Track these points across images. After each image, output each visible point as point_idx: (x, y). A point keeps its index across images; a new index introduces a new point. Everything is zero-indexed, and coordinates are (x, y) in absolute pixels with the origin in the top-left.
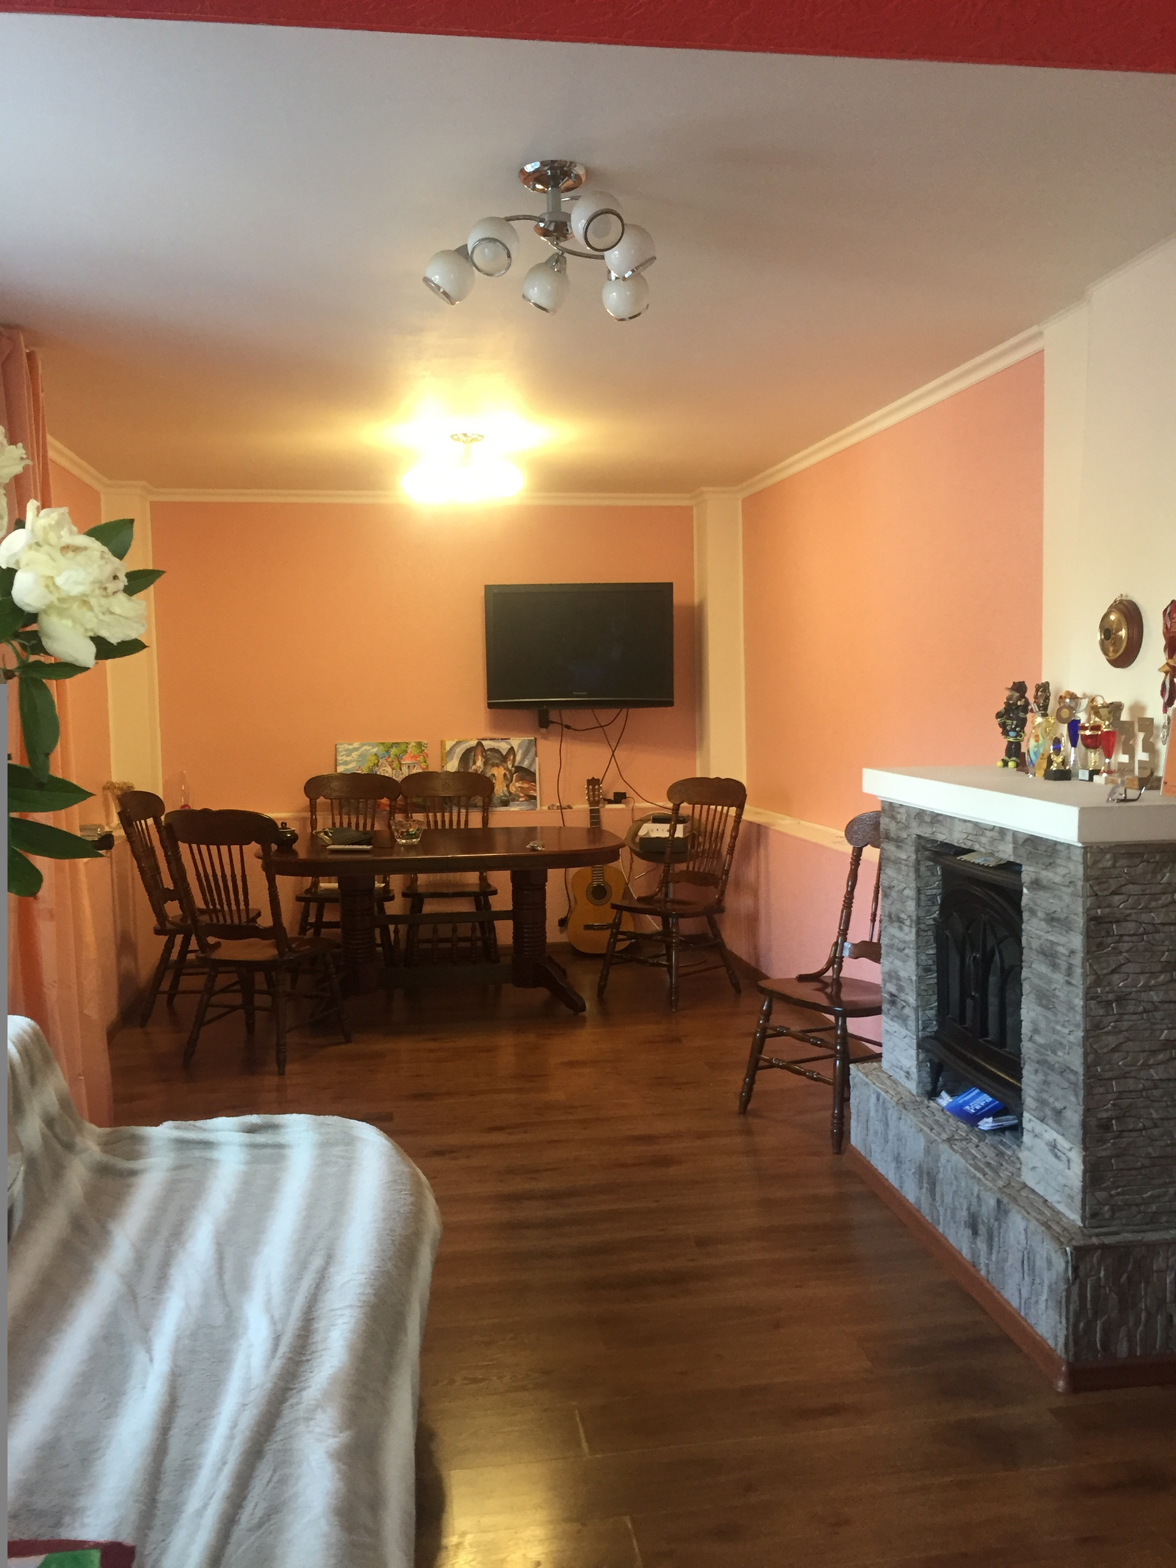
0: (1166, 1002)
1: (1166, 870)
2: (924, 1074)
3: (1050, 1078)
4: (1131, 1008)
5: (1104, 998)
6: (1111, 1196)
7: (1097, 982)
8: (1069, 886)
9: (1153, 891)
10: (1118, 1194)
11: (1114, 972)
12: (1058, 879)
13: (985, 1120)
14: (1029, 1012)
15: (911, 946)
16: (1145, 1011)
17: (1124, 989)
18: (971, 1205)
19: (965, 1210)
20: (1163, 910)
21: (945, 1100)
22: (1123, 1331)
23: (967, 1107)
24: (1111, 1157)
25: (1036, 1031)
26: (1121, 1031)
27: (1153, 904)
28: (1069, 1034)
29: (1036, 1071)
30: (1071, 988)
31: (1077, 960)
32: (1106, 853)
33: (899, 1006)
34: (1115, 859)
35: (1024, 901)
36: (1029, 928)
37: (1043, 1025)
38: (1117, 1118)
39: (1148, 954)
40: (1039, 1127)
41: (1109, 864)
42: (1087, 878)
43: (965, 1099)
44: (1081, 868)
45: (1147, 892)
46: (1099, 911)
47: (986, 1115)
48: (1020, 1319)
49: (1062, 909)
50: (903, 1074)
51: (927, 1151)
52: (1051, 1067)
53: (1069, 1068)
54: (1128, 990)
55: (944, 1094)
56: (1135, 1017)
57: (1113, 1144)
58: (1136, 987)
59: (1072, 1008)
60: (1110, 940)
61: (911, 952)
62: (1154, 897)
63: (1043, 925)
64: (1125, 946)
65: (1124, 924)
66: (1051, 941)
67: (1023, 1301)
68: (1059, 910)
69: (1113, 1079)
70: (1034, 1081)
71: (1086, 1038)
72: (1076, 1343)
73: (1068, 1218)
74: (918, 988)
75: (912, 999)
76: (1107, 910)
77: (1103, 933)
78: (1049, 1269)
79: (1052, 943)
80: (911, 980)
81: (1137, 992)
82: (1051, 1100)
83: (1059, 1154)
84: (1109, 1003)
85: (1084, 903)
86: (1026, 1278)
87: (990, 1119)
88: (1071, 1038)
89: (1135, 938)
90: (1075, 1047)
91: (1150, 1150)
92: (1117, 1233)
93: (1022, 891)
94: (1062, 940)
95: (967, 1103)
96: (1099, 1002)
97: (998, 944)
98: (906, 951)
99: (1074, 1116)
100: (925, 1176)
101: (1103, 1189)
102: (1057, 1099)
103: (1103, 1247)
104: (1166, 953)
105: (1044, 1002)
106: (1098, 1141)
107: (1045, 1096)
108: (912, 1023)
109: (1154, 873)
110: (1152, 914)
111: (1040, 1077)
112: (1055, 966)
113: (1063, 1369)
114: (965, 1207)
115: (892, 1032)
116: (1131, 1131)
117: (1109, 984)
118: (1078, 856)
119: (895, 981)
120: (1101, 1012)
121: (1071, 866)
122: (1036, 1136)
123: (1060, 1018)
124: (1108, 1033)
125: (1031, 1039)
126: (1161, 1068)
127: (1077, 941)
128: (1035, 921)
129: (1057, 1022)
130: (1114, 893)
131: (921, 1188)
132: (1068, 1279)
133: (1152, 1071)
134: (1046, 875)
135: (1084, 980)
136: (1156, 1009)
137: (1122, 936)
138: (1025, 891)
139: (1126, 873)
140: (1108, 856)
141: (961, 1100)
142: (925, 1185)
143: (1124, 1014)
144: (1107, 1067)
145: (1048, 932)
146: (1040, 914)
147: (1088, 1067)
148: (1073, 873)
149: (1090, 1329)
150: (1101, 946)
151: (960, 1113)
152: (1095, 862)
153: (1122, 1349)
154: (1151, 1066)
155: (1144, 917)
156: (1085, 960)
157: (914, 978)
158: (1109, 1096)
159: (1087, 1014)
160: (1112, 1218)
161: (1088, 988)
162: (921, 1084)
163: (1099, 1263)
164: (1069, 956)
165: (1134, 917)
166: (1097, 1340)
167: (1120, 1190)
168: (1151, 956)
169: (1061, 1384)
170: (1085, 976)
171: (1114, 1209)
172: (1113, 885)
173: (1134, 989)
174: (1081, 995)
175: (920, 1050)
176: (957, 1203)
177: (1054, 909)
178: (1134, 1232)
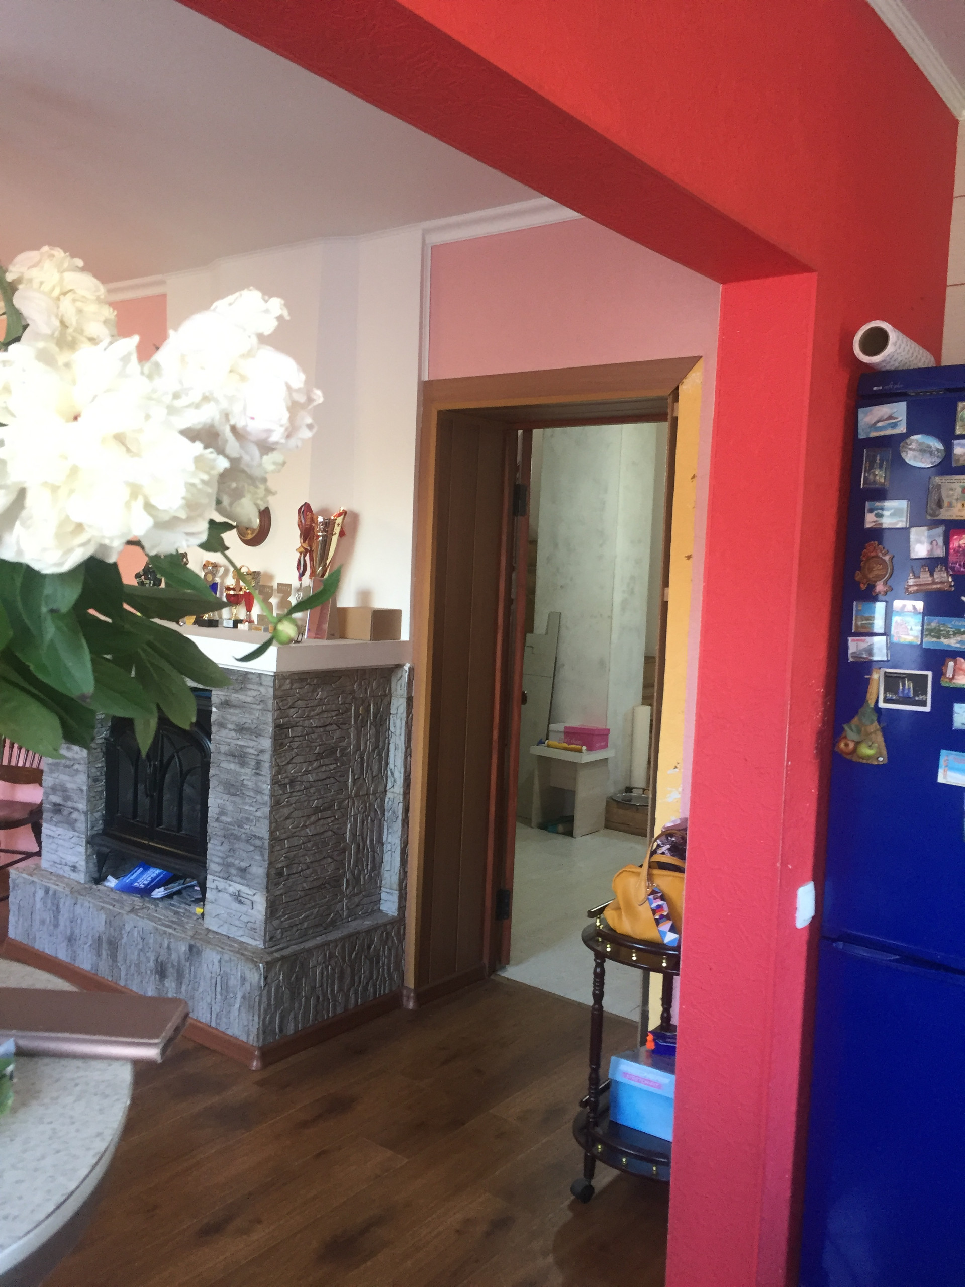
0: (318, 781)
1: (320, 690)
2: (91, 865)
3: (236, 846)
4: (297, 788)
5: (283, 782)
6: (282, 922)
7: (279, 772)
8: (259, 704)
9: (312, 705)
10: (286, 920)
11: (289, 763)
12: (249, 700)
13: (157, 890)
14: (215, 800)
15: (82, 762)
16: (305, 789)
17: (293, 775)
18: (159, 956)
19: (152, 961)
20: (317, 717)
21: (112, 882)
22: (292, 1015)
23: (136, 884)
24: (282, 895)
25: (222, 812)
26: (291, 804)
27: (312, 714)
28: (256, 811)
29: (222, 843)
30: (261, 778)
31: (266, 757)
32: (287, 679)
33: (65, 813)
34: (292, 684)
35: (213, 718)
36: (217, 737)
37: (230, 808)
38: (287, 866)
39: (308, 749)
40: (221, 884)
41: (289, 686)
42: (275, 697)
43: (132, 878)
44: (271, 691)
45: (309, 706)
46: (281, 720)
47: (158, 886)
48: (211, 1030)
49: (252, 721)
50: (67, 868)
51: (109, 923)
52: (237, 838)
53: (255, 836)
54: (296, 775)
55: (110, 878)
56: (299, 794)
57: (284, 885)
58: (300, 772)
59: (259, 792)
60: (287, 740)
61: (82, 768)
62: (313, 708)
63: (233, 734)
64: (295, 745)
65: (295, 729)
66: (240, 745)
67: (214, 1016)
68: (250, 722)
69: (286, 839)
70: (220, 850)
71: (271, 812)
72: (264, 1032)
73: (251, 945)
74: (88, 796)
75: (82, 806)
76: (286, 720)
77: (284, 736)
78: (243, 984)
79: (241, 746)
80: (82, 790)
81: (300, 776)
82: (237, 862)
83: (243, 900)
84: (285, 785)
85: (273, 716)
86: (219, 996)
87: (162, 889)
88: (259, 814)
89: (301, 738)
90: (262, 820)
91: (305, 885)
92: (287, 947)
93: (211, 712)
94: (252, 743)
95: (136, 880)
96: (280, 785)
97: (178, 752)
98: (76, 766)
99: (259, 870)
100: (105, 946)
101: (277, 918)
102: (242, 860)
103: (283, 958)
104: (318, 747)
105: (232, 791)
106: (276, 885)
107: (230, 860)
108: (81, 825)
109: (313, 691)
110: (311, 721)
111: (226, 847)
112: (243, 764)
113: (256, 1053)
114: (152, 958)
115: (56, 836)
116: (294, 874)
117: (286, 772)
118: (269, 682)
119: (60, 793)
120: (281, 792)
121: (262, 689)
122: (219, 891)
123: (247, 800)
124: (284, 807)
125: (217, 820)
126: (312, 827)
127: (267, 743)
128: (224, 732)
129: (246, 804)
130: (291, 707)
131: (99, 955)
132: (261, 987)
133: (308, 830)
134: (235, 697)
135: (272, 771)
136: (311, 787)
137: (293, 737)
138: (214, 709)
139: (297, 693)
140: (288, 681)
141: (127, 880)
142: (104, 953)
143: (293, 792)
144: (283, 831)
145: (239, 739)
146: (230, 726)
147: (272, 832)
148: (264, 694)
149: (272, 1020)
150: (282, 745)
151: (130, 890)
152: (280, 687)
153: (290, 1029)
154: (306, 827)
155: (306, 723)
156: (272, 756)
157: (85, 788)
158: (284, 851)
159: (272, 795)
160: (282, 938)
161: (274, 776)
162: (88, 874)
163: (280, 971)
164: (258, 755)
165: (301, 724)
166: (277, 1026)
167: (287, 916)
168: (310, 751)
169: (255, 1064)
170: (271, 767)
171: (284, 930)
172: (290, 701)
173: (300, 774)
174: (269, 782)
175: (89, 845)
176: (143, 958)
177: (244, 721)
178: (296, 944)
